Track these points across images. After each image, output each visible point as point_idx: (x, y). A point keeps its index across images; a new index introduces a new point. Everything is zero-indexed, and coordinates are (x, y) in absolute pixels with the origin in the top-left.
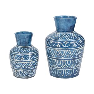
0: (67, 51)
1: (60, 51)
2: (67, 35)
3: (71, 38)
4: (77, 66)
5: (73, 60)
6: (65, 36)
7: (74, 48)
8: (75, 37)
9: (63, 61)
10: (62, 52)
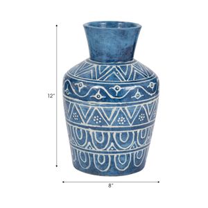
0: (121, 108)
1: (102, 108)
2: (118, 68)
3: (128, 76)
4: (141, 146)
5: (133, 131)
6: (114, 72)
7: (137, 100)
8: (137, 75)
9: (109, 133)
10: (109, 112)
